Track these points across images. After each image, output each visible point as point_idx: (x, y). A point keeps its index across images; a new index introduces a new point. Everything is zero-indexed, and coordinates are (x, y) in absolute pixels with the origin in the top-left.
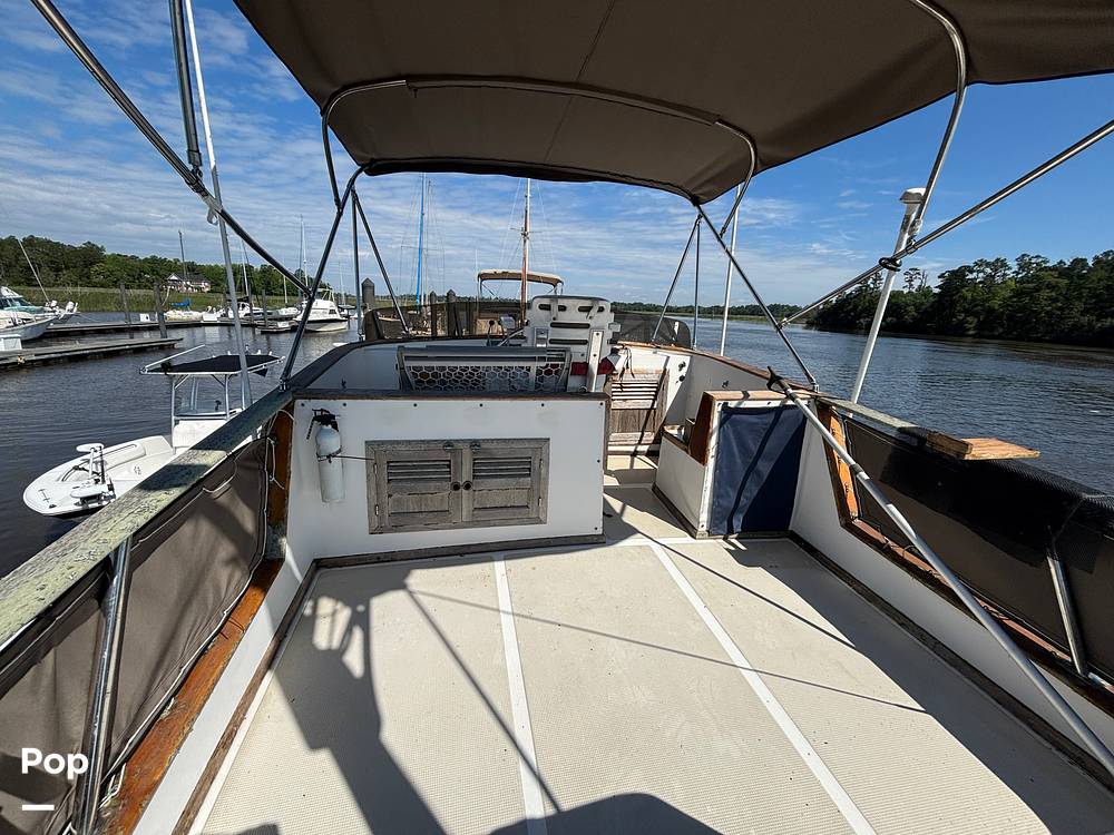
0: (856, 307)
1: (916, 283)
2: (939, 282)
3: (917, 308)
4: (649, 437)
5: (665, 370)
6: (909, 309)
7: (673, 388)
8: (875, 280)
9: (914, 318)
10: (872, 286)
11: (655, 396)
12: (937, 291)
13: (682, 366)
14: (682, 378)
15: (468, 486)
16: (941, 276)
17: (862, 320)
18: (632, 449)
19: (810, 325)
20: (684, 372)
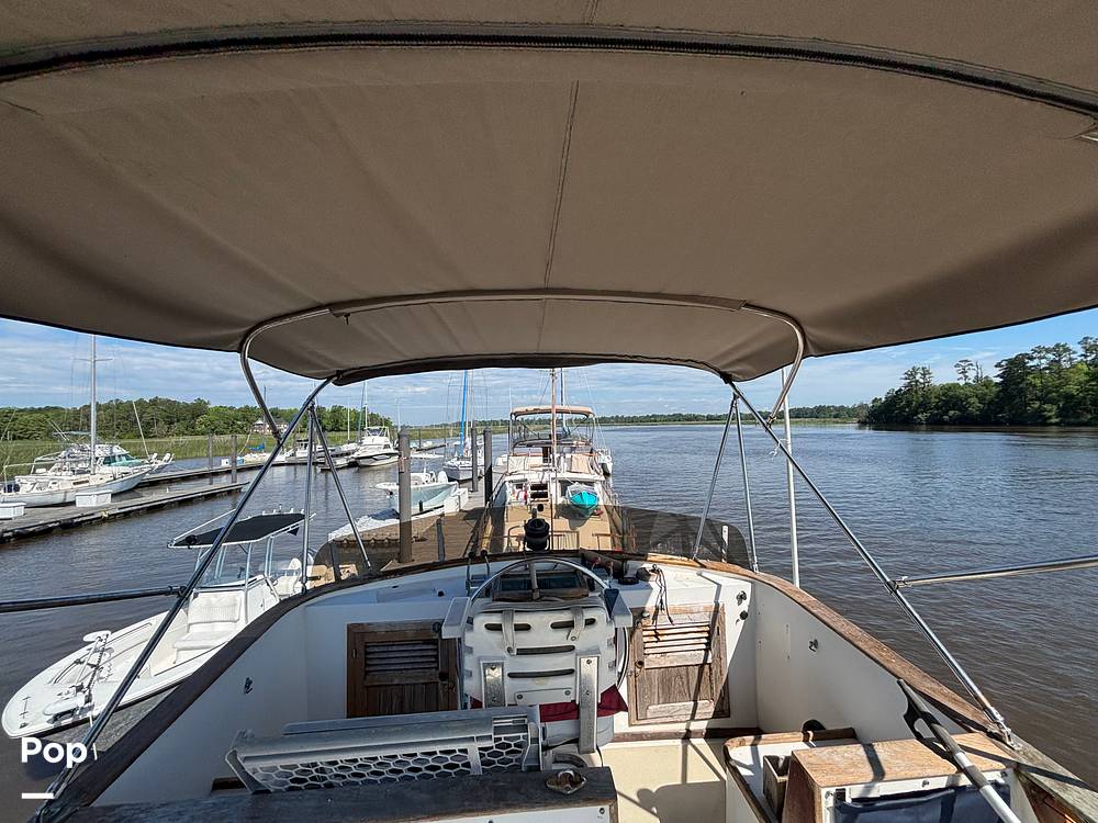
0: (909, 403)
1: (972, 374)
2: (998, 371)
3: (981, 400)
4: (707, 708)
5: (717, 605)
6: (972, 400)
7: (733, 631)
8: (924, 375)
9: (979, 409)
10: (922, 381)
11: (708, 644)
12: (999, 380)
13: (742, 597)
14: (744, 616)
16: (998, 365)
17: (920, 416)
18: (681, 728)
19: (862, 424)
20: (745, 606)
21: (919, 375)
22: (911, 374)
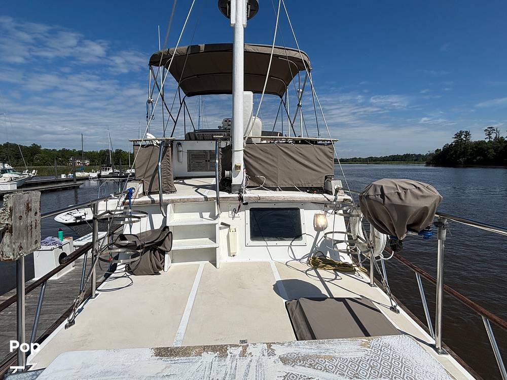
1: (493, 136)
3: (496, 150)
6: (490, 151)
8: (466, 136)
9: (494, 156)
10: (464, 139)
15: (209, 161)
17: (460, 159)
19: (428, 164)
21: (463, 136)
22: (458, 135)
